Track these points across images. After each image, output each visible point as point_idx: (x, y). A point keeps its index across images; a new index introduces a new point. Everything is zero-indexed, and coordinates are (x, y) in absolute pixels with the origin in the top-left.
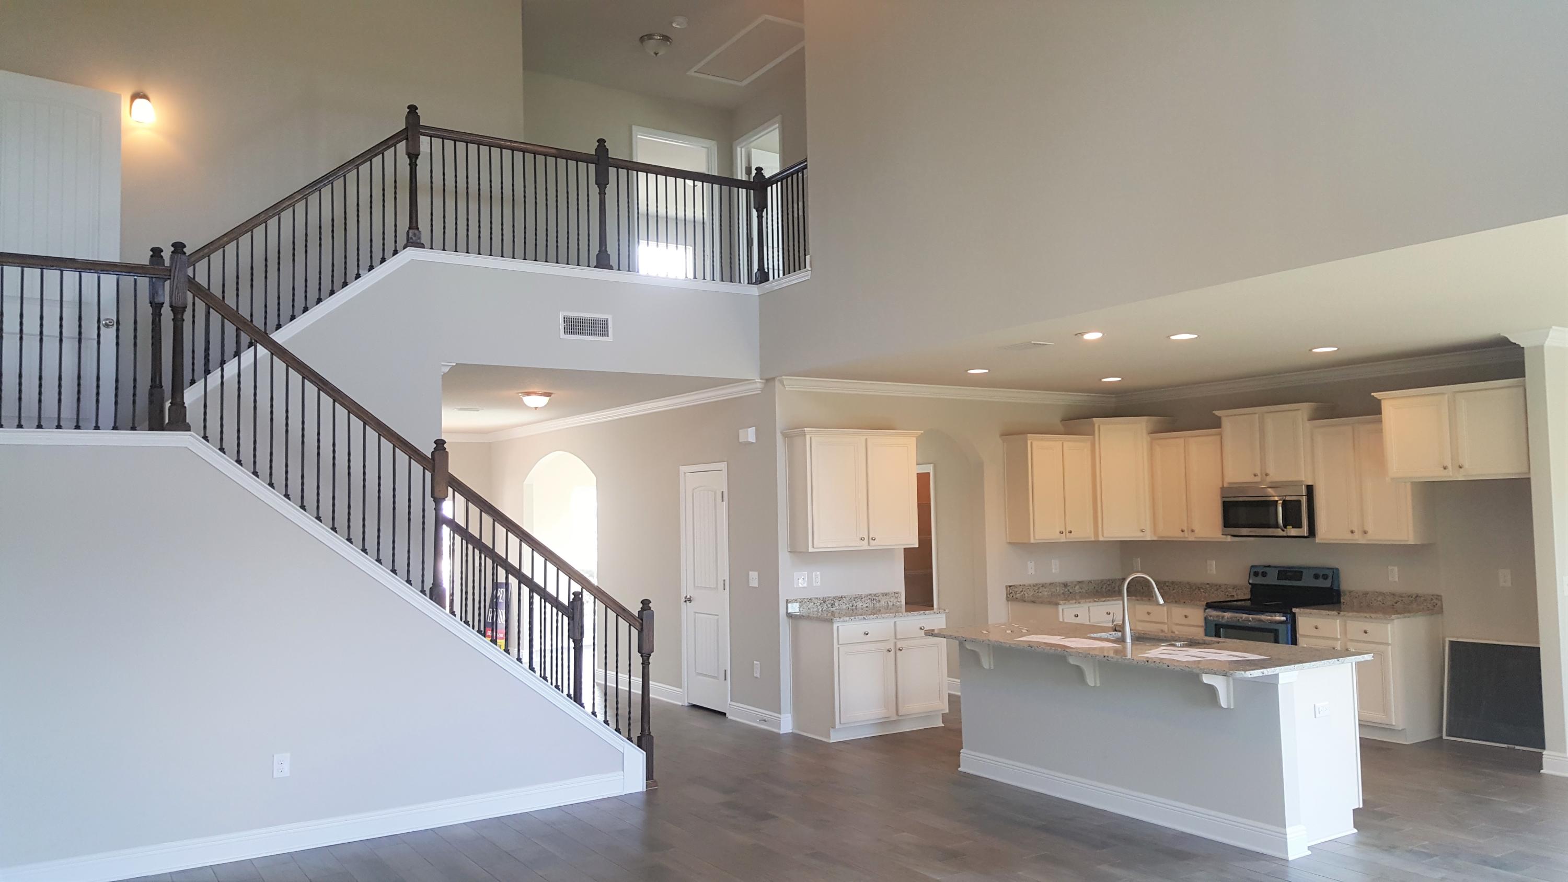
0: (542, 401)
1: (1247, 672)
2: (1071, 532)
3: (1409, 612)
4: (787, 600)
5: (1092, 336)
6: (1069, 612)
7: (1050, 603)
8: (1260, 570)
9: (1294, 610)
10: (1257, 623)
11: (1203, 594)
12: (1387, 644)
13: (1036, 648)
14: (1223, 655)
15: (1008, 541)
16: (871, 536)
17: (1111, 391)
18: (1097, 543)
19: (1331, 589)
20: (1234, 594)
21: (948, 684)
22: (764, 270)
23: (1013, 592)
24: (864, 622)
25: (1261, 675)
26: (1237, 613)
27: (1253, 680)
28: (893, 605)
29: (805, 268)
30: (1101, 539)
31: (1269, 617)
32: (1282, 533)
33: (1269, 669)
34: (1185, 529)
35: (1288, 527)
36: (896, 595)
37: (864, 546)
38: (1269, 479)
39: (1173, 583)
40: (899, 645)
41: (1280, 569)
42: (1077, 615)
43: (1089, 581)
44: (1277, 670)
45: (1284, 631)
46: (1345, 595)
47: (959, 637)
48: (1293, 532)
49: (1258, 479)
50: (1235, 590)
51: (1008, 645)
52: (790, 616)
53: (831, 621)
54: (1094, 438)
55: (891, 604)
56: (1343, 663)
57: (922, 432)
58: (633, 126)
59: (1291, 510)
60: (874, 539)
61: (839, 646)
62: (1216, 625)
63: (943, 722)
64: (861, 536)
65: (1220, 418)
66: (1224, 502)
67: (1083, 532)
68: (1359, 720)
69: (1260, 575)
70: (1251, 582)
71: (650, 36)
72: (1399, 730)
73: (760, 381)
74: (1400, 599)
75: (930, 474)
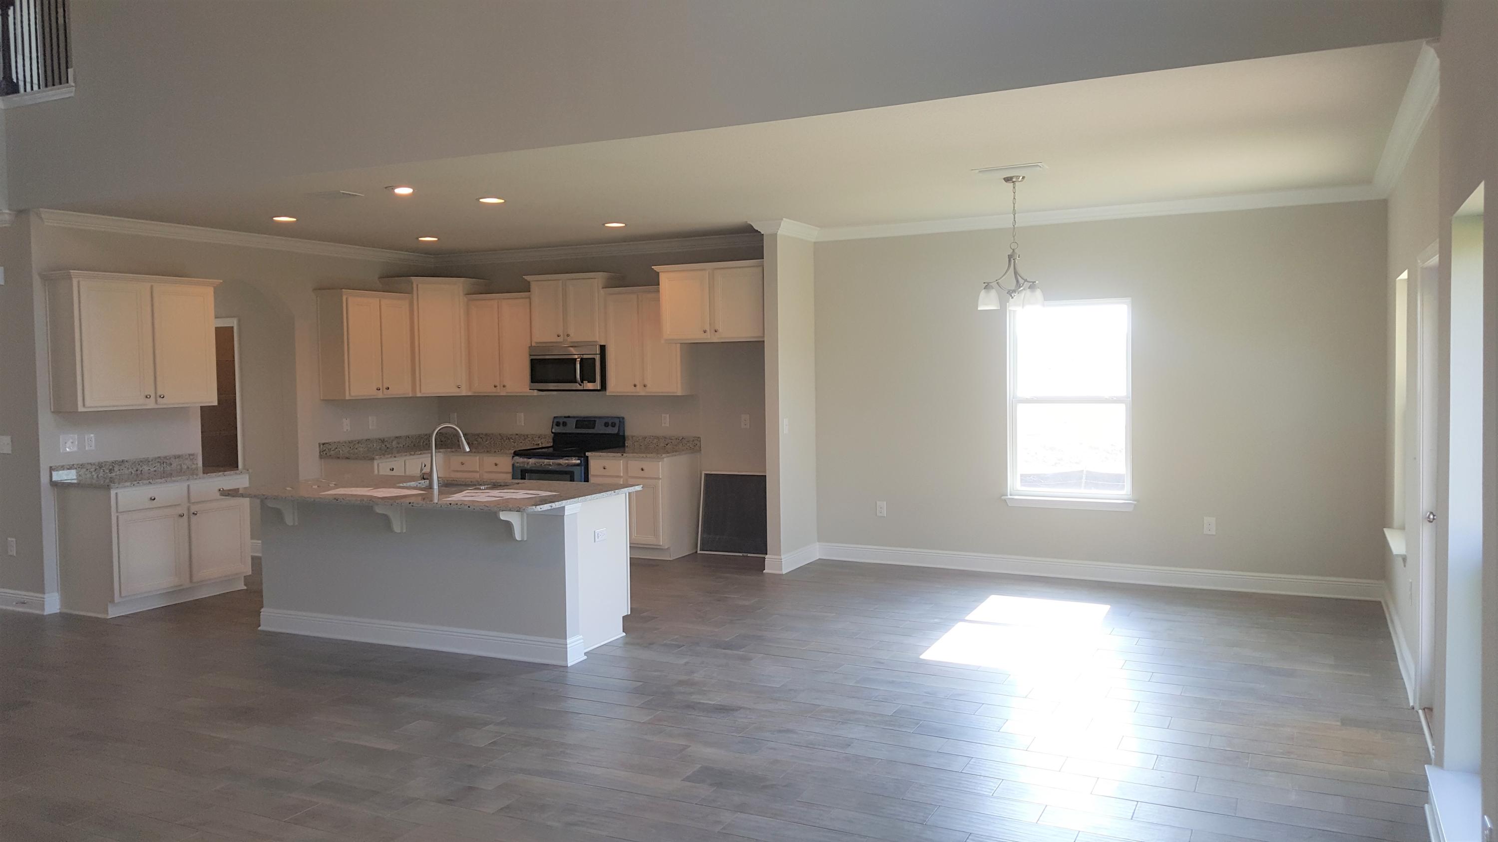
1: (537, 507)
2: (388, 389)
3: (676, 451)
4: (51, 467)
5: (404, 191)
6: (383, 466)
7: (364, 458)
8: (561, 421)
9: (587, 454)
10: (556, 466)
11: (513, 443)
12: (659, 479)
13: (342, 500)
14: (519, 495)
15: (322, 399)
16: (159, 393)
17: (427, 250)
18: (414, 398)
19: (617, 434)
20: (539, 442)
21: (251, 547)
22: (12, 79)
23: (327, 450)
24: (150, 487)
25: (550, 508)
26: (540, 458)
27: (542, 513)
28: (188, 468)
29: (68, 82)
30: (419, 395)
31: (567, 461)
32: (580, 388)
33: (557, 503)
34: (497, 384)
35: (584, 382)
36: (191, 457)
37: (150, 404)
38: (569, 339)
39: (486, 435)
40: (194, 509)
41: (578, 419)
42: (393, 468)
43: (407, 436)
44: (563, 503)
45: (578, 472)
46: (629, 439)
47: (259, 495)
48: (590, 386)
49: (560, 339)
50: (540, 439)
51: (312, 500)
52: (54, 484)
53: (108, 488)
54: (413, 297)
55: (185, 467)
56: (618, 494)
57: (221, 281)
59: (587, 365)
60: (162, 396)
61: (117, 514)
62: (522, 471)
63: (245, 585)
64: (146, 394)
65: (529, 282)
66: (532, 360)
67: (401, 388)
68: (630, 543)
69: (561, 423)
70: (553, 431)
72: (665, 549)
73: (7, 211)
74: (670, 441)
75: (232, 327)
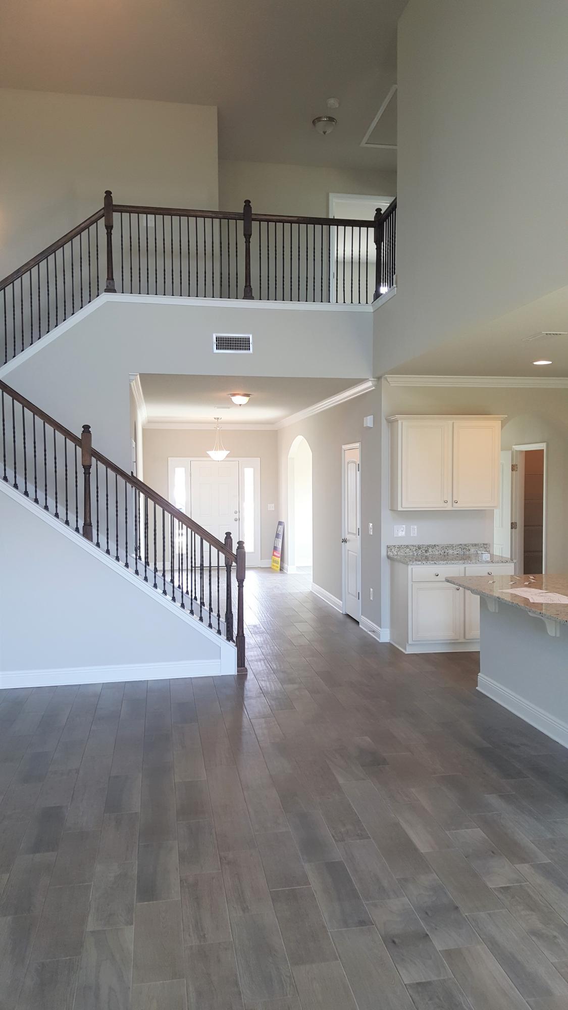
0: (244, 400)
4: (388, 546)
16: (454, 499)
24: (435, 566)
29: (393, 285)
36: (485, 546)
37: (449, 507)
52: (389, 558)
53: (407, 563)
57: (506, 416)
58: (330, 194)
60: (456, 502)
61: (412, 583)
64: (445, 499)
71: (319, 119)
73: (373, 380)
75: (543, 450)
